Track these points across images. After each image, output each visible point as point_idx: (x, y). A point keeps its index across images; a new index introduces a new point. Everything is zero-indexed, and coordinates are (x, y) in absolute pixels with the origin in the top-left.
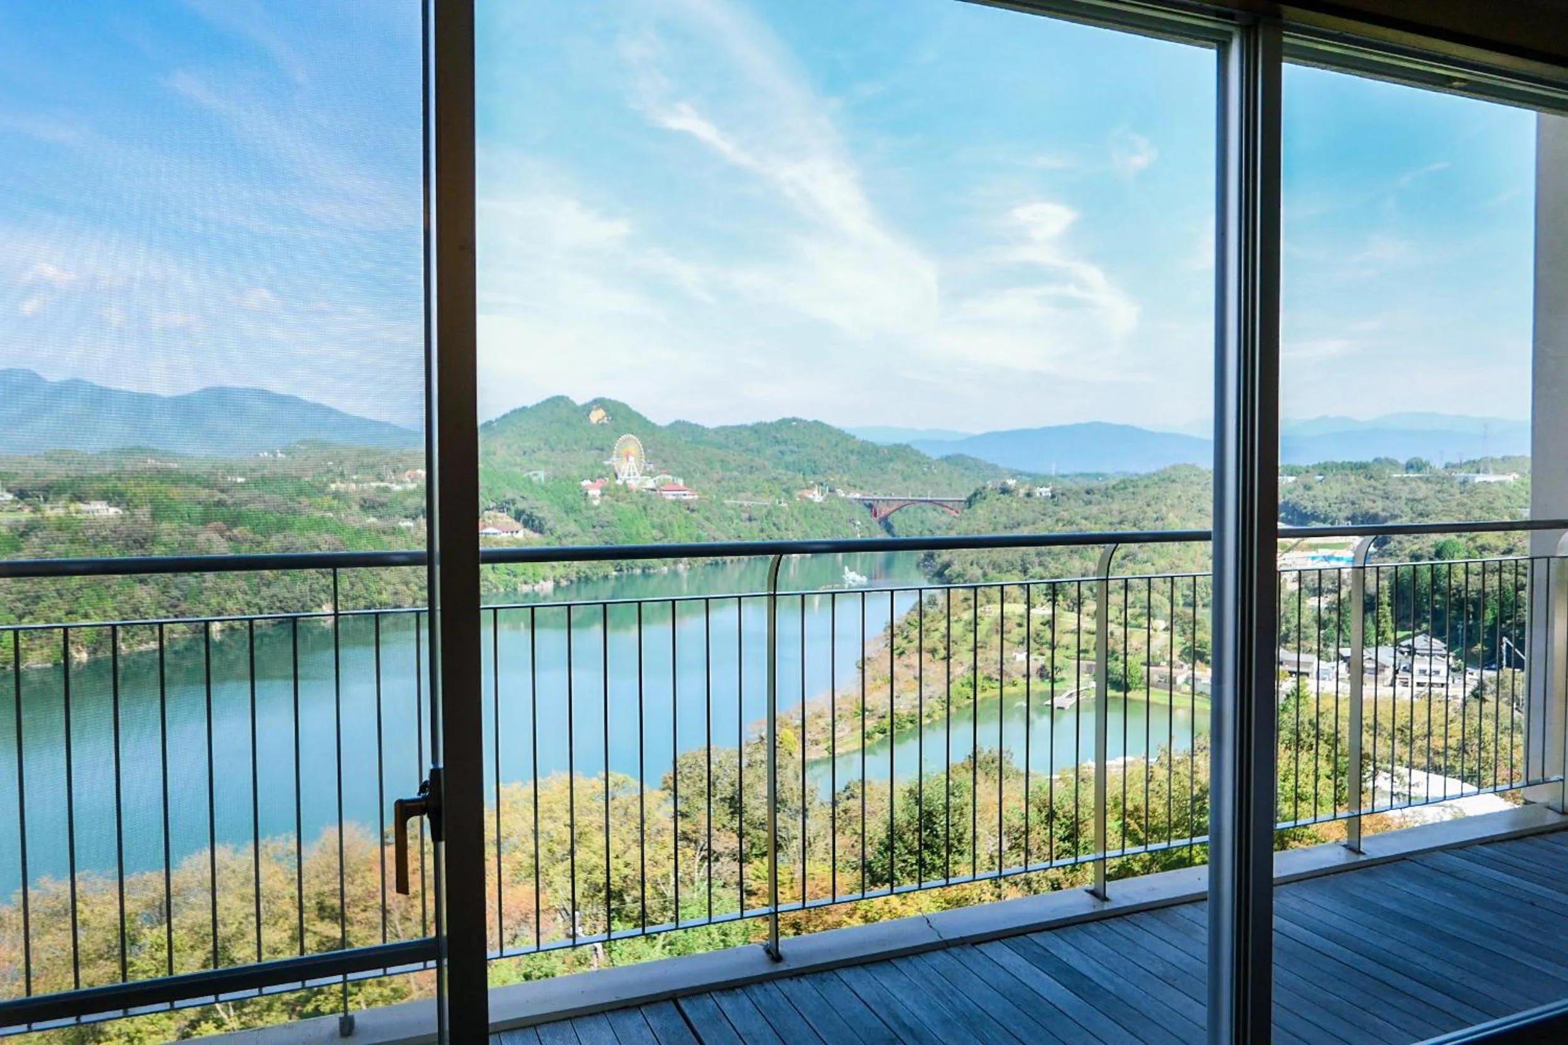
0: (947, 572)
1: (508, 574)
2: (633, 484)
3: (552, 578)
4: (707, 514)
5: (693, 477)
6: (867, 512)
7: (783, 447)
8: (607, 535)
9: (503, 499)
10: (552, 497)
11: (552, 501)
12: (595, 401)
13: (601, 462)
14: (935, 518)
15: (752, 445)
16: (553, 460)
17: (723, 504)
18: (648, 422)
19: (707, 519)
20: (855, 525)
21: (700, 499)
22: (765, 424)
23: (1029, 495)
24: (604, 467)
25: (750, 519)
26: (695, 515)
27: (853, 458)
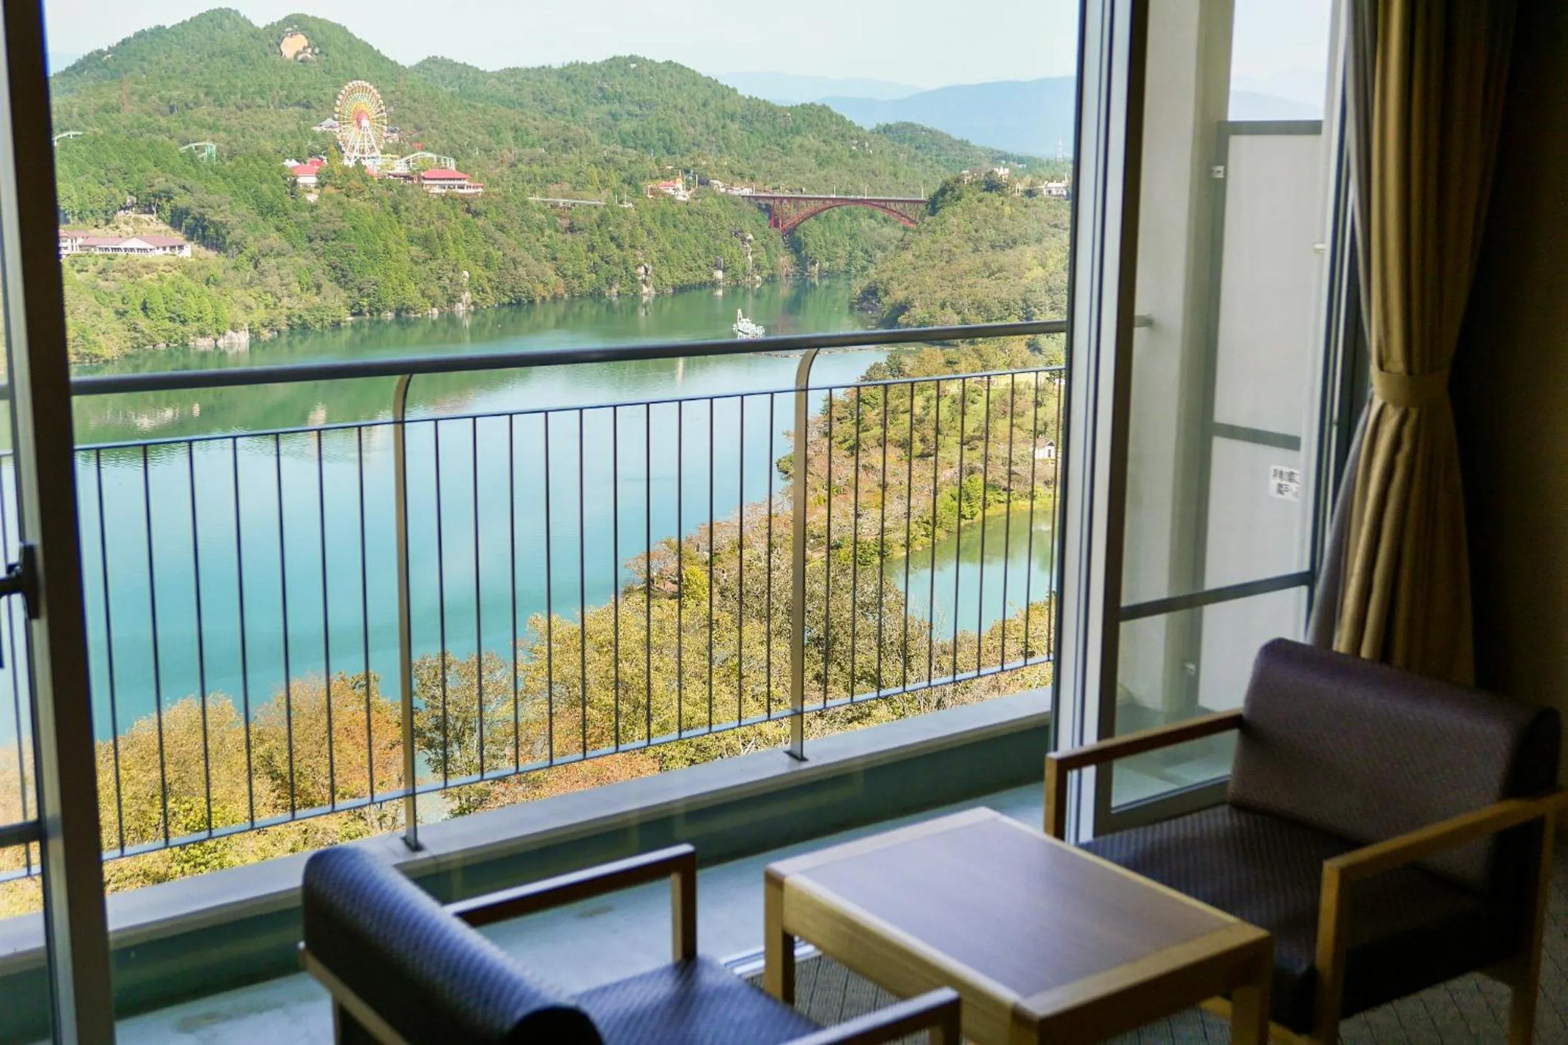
0: (901, 319)
1: (171, 319)
2: (375, 165)
3: (246, 326)
4: (502, 219)
5: (469, 156)
6: (764, 220)
7: (616, 107)
8: (334, 253)
9: (149, 190)
10: (234, 187)
11: (234, 194)
12: (290, 20)
13: (308, 127)
14: (873, 230)
15: (564, 101)
16: (223, 122)
17: (525, 203)
18: (384, 59)
19: (501, 228)
20: (744, 240)
21: (488, 194)
22: (583, 65)
23: (1030, 193)
24: (315, 138)
25: (571, 229)
26: (480, 222)
27: (734, 127)
